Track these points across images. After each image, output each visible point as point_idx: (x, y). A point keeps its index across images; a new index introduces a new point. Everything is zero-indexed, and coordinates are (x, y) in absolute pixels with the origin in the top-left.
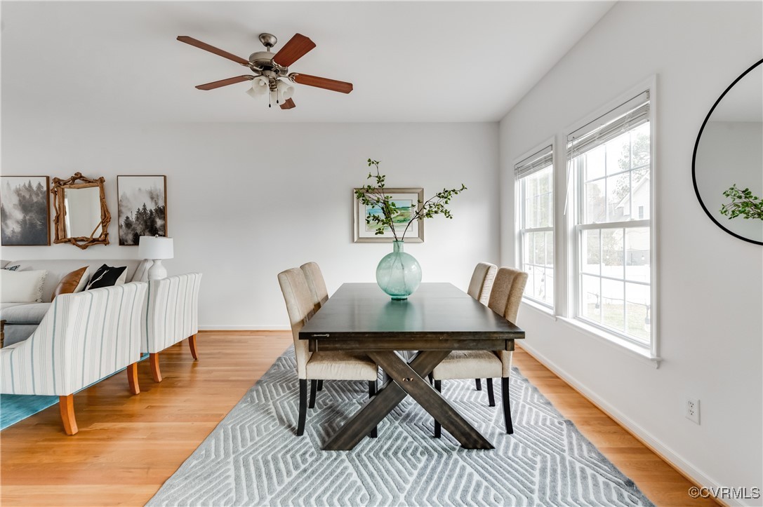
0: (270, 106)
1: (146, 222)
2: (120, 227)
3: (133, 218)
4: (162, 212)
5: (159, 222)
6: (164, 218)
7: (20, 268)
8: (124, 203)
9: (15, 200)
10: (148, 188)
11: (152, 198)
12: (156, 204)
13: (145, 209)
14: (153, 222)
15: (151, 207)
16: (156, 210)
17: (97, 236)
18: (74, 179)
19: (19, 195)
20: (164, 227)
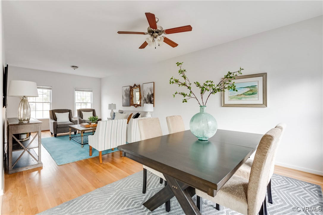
0: (155, 48)
1: (149, 99)
2: (143, 100)
3: (146, 98)
4: (153, 95)
5: (152, 99)
6: (153, 97)
7: (124, 113)
8: (144, 93)
9: (124, 93)
10: (150, 87)
11: (150, 90)
12: (151, 92)
13: (149, 94)
14: (151, 99)
15: (150, 94)
16: (151, 94)
17: (139, 103)
18: (134, 86)
19: (125, 92)
20: (154, 100)
